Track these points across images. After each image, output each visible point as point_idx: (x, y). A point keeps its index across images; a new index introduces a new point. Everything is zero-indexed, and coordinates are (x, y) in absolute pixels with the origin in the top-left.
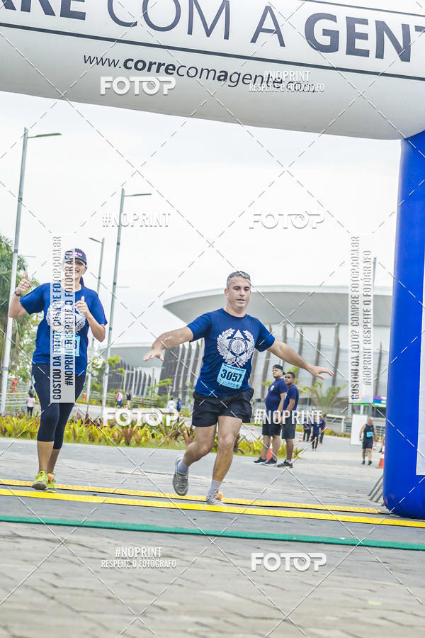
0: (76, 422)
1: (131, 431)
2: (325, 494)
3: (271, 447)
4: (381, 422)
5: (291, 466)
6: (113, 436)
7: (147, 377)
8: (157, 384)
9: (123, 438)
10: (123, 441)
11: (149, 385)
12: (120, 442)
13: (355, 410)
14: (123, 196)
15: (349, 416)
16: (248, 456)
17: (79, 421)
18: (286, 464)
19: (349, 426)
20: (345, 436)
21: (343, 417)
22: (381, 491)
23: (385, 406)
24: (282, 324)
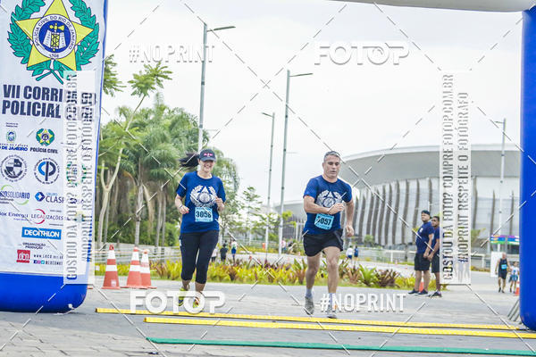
0: (257, 267)
2: (470, 317)
3: (422, 280)
4: (516, 258)
5: (440, 295)
6: (289, 277)
9: (297, 278)
10: (297, 281)
12: (294, 282)
13: (493, 248)
14: (289, 76)
15: (488, 254)
16: (403, 289)
17: (260, 266)
18: (436, 294)
19: (488, 262)
20: (485, 270)
21: (483, 255)
22: (518, 311)
23: (518, 244)
24: (428, 179)
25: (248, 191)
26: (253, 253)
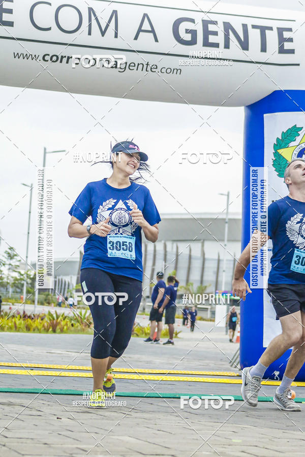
0: (16, 317)
1: (56, 322)
2: (199, 364)
5: (173, 343)
6: (43, 326)
7: (67, 283)
8: (74, 288)
9: (51, 327)
10: (51, 329)
11: (68, 288)
12: (48, 330)
14: (45, 153)
16: (141, 337)
17: (18, 316)
18: (169, 342)
20: (210, 320)
21: (209, 307)
24: (163, 242)
25: (9, 251)
26: (13, 304)
